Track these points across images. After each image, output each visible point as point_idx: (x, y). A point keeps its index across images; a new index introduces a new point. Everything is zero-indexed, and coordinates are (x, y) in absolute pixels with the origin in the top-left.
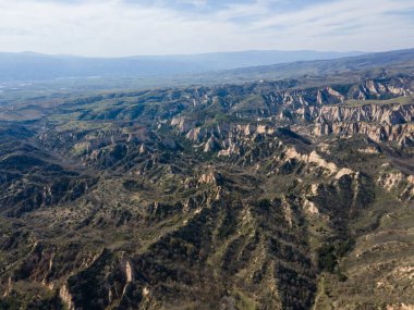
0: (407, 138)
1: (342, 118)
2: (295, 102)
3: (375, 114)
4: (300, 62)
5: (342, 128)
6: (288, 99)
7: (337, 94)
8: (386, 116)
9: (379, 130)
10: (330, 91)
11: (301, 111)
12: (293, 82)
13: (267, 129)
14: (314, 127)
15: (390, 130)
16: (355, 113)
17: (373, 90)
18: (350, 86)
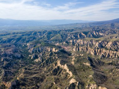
0: (103, 55)
1: (84, 44)
2: (71, 37)
3: (94, 43)
4: (77, 23)
5: (82, 49)
6: (69, 36)
7: (84, 35)
8: (97, 45)
9: (94, 51)
10: (82, 34)
11: (71, 41)
12: (72, 30)
13: (55, 50)
14: (74, 48)
15: (97, 51)
16: (88, 43)
17: (95, 34)
18: (88, 32)
